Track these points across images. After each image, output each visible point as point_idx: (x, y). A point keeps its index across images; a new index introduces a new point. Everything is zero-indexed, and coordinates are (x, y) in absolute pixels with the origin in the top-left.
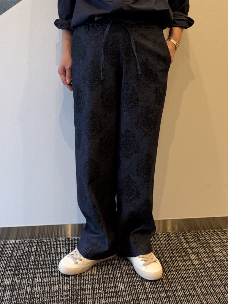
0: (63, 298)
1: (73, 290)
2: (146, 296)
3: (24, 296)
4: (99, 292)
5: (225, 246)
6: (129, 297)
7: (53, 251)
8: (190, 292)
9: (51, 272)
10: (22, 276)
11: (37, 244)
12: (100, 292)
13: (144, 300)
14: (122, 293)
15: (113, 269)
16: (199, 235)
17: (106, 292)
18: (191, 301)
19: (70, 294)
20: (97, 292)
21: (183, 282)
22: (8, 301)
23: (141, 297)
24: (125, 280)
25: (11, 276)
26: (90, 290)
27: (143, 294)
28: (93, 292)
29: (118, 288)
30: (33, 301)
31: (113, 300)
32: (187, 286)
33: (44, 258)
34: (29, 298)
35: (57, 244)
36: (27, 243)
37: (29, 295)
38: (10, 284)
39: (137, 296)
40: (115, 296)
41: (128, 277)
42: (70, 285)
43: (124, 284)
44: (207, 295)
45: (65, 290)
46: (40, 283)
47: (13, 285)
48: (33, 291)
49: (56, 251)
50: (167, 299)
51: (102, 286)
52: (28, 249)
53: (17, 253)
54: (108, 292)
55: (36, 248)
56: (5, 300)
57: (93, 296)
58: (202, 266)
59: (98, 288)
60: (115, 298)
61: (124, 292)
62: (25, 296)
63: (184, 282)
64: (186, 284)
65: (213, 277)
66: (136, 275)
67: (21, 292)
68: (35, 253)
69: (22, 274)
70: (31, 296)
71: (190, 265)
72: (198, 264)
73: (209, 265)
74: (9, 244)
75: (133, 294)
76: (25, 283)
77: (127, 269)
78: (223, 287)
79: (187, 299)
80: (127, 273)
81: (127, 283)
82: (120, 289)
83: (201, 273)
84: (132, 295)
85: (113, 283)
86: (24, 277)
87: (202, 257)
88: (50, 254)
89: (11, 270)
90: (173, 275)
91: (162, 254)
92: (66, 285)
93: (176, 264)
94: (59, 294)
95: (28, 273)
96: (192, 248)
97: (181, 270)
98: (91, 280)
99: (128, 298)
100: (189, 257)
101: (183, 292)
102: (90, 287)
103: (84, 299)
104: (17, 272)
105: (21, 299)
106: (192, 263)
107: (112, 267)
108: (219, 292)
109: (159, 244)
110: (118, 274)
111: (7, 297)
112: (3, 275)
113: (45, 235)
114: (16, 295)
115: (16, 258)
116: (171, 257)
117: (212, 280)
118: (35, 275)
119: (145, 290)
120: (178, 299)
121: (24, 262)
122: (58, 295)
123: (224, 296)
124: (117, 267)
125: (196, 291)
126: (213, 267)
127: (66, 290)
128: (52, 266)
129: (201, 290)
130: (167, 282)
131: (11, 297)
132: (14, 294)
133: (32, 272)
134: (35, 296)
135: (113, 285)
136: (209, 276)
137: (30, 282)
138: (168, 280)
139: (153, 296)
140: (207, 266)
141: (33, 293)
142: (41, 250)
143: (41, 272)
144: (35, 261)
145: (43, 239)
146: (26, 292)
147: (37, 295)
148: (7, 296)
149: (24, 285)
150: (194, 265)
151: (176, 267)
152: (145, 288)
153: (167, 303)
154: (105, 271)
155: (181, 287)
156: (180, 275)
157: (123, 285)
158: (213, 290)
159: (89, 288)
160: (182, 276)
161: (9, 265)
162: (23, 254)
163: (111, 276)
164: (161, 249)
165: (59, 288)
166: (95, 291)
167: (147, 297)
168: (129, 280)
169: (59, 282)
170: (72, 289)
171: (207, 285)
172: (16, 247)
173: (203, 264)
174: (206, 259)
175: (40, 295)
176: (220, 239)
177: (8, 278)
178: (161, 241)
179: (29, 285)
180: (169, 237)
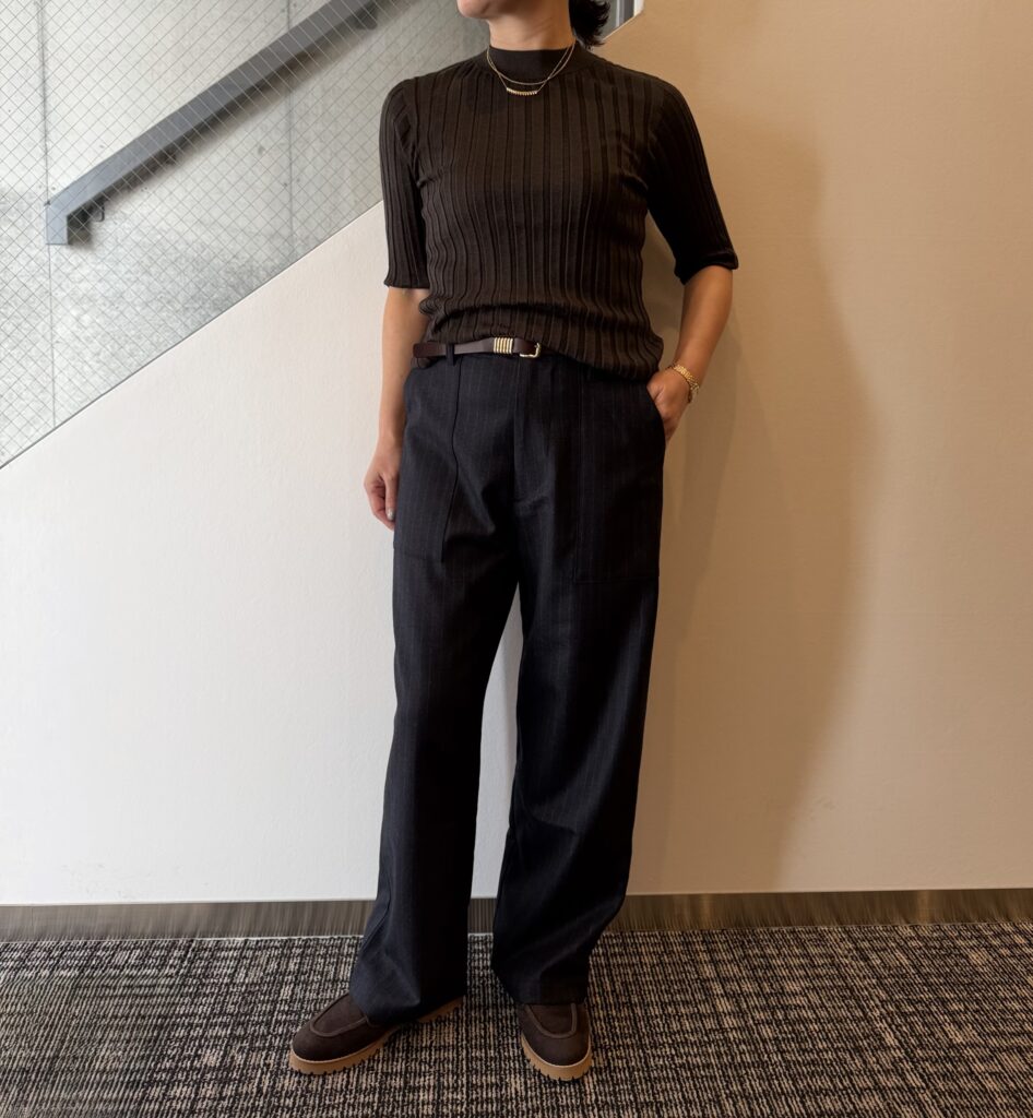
0: (355, 1113)
1: (386, 1089)
3: (252, 1101)
4: (453, 1099)
5: (819, 976)
8: (703, 1111)
10: (251, 1043)
11: (303, 952)
12: (457, 1099)
14: (517, 1104)
15: (499, 1034)
16: (749, 942)
17: (472, 1100)
19: (374, 1102)
20: (448, 1099)
21: (688, 1079)
22: (207, 1113)
25: (223, 1042)
26: (431, 1092)
27: (573, 1111)
28: (439, 1098)
29: (506, 1089)
32: (697, 1092)
33: (318, 994)
34: (263, 1108)
36: (276, 948)
37: (265, 1097)
38: (218, 1065)
40: (497, 1112)
42: (377, 1074)
43: (525, 1078)
45: (364, 1088)
47: (225, 1067)
48: (279, 1086)
51: (465, 1081)
52: (279, 964)
53: (247, 975)
54: (477, 1098)
55: (300, 963)
56: (200, 1109)
57: (437, 1109)
58: (745, 1035)
59: (453, 1086)
61: (522, 1101)
62: (255, 1100)
63: (692, 1079)
64: (695, 1085)
65: (774, 1070)
67: (245, 1088)
68: (296, 977)
69: (254, 1037)
70: (270, 1102)
71: (714, 1031)
72: (735, 1028)
73: (767, 1032)
74: (229, 949)
75: (548, 1108)
76: (257, 1063)
78: (798, 1099)
82: (513, 1091)
83: (740, 1053)
85: (496, 1075)
86: (257, 1044)
87: (748, 1007)
88: (335, 981)
89: (225, 1026)
90: (663, 1057)
92: (367, 1075)
93: (675, 1026)
94: (345, 1099)
95: (269, 1033)
96: (723, 981)
97: (686, 1042)
98: (435, 1062)
100: (713, 1007)
101: (687, 1109)
102: (432, 1084)
104: (240, 1031)
105: (242, 1109)
106: (720, 1026)
107: (498, 1027)
108: (786, 1113)
109: (633, 965)
110: (513, 1047)
111: (205, 1103)
112: (202, 1036)
113: (328, 927)
114: (231, 1096)
115: (243, 990)
116: (664, 1005)
117: (769, 1079)
118: (287, 1042)
119: (582, 1099)
121: (263, 1002)
122: (344, 1103)
124: (512, 1029)
125: (721, 1108)
126: (776, 1039)
127: (366, 1088)
129: (734, 1105)
130: (645, 1078)
131: (215, 1103)
132: (224, 1094)
133: (280, 1032)
134: (282, 1101)
135: (494, 1081)
136: (763, 1063)
137: (272, 1061)
138: (648, 1071)
140: (759, 1034)
141: (277, 1093)
142: (311, 969)
144: (292, 1001)
145: (321, 937)
146: (260, 1090)
147: (288, 1100)
148: (204, 1098)
149: (256, 1067)
150: (723, 1030)
151: (674, 1034)
154: (476, 1039)
155: (680, 1094)
156: (682, 1058)
157: (523, 1080)
158: (770, 1107)
159: (429, 1086)
160: (688, 1063)
161: (221, 1010)
162: (262, 978)
163: (492, 1053)
164: (637, 979)
165: (348, 1082)
166: (443, 1094)
170: (381, 1088)
171: (754, 1090)
172: (245, 957)
173: (749, 1030)
174: (759, 1016)
175: (295, 1100)
176: (807, 956)
177: (215, 1046)
178: (640, 954)
179: (268, 1069)
180: (666, 944)
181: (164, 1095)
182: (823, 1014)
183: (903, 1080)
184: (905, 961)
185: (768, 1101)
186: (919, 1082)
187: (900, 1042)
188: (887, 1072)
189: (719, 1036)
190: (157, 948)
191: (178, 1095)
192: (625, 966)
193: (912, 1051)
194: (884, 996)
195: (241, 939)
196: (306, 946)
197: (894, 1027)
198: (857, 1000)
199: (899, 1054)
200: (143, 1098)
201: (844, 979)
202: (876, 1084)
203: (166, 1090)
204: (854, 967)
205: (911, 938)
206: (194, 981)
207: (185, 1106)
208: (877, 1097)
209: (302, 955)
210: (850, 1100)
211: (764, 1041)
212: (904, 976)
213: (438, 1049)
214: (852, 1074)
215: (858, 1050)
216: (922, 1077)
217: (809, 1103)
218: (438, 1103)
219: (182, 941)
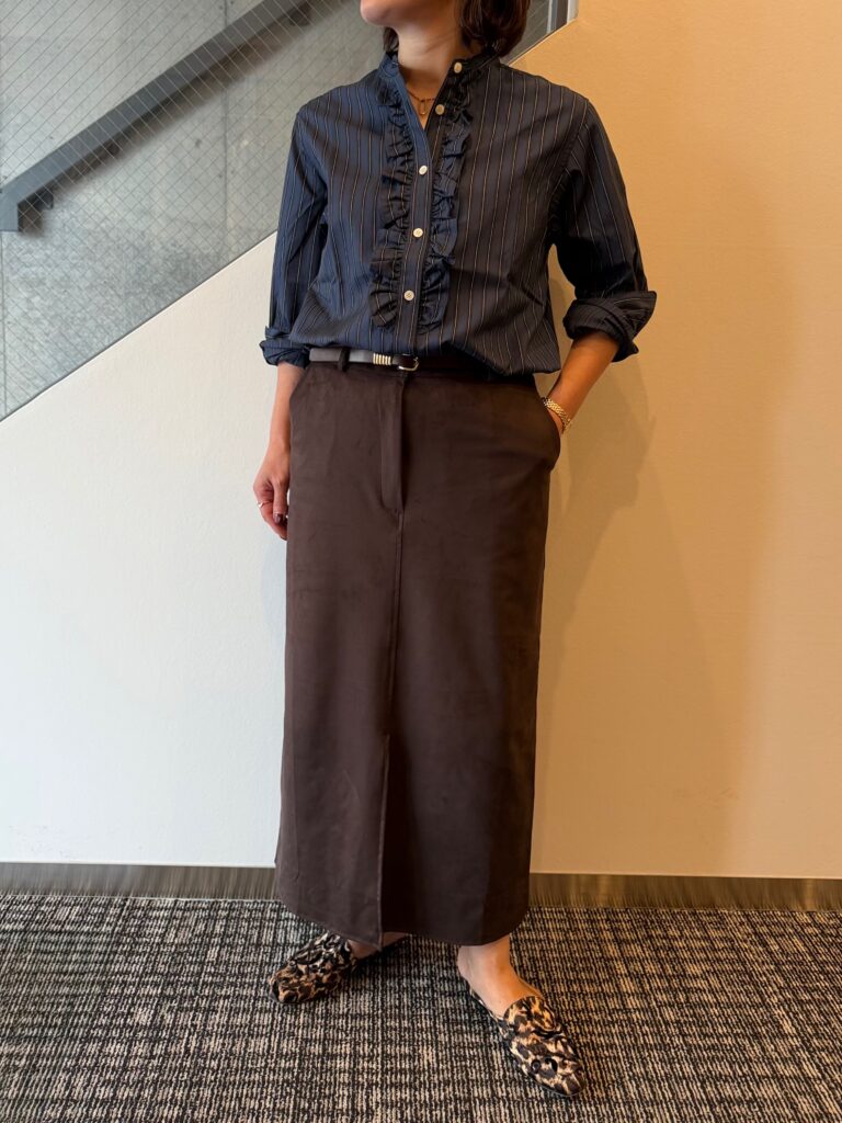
0: (276, 1078)
1: (305, 1055)
2: (490, 1093)
3: (180, 1061)
4: (368, 1068)
5: (719, 960)
6: (444, 1090)
7: (268, 937)
8: (606, 1092)
9: (255, 999)
10: (180, 1003)
11: (228, 915)
12: (372, 1069)
13: (483, 1102)
14: (430, 1076)
15: (412, 1004)
16: (652, 922)
17: (387, 1069)
18: (609, 1117)
19: (294, 1068)
20: (363, 1068)
21: (592, 1058)
23: (476, 1095)
24: (442, 1038)
25: (154, 1001)
26: (348, 1059)
27: (482, 1086)
28: (354, 1066)
29: (419, 1061)
30: (201, 1079)
31: (403, 1097)
32: (601, 1073)
33: (242, 957)
35: (279, 920)
36: (203, 909)
37: (192, 1058)
38: (149, 1023)
39: (466, 1091)
40: (410, 1084)
41: (449, 1032)
42: (297, 1039)
43: (437, 1049)
44: (653, 1105)
45: (284, 1053)
46: (223, 1026)
47: (156, 1027)
48: (205, 1048)
49: (274, 937)
50: (545, 1105)
51: (380, 1051)
52: (206, 927)
53: (176, 935)
54: (392, 1068)
55: (225, 926)
57: (354, 1077)
58: (648, 1016)
59: (369, 1055)
60: (408, 1091)
61: (434, 1072)
62: (182, 1061)
63: (597, 1060)
64: (599, 1065)
65: (676, 1053)
66: (470, 1027)
67: (174, 1047)
68: (222, 939)
69: (183, 998)
70: (196, 1063)
71: (618, 1011)
72: (638, 1009)
73: (669, 1014)
74: (160, 909)
75: (458, 1081)
76: (185, 1024)
77: (448, 1006)
78: (699, 1084)
79: (597, 1110)
80: (448, 1019)
81: (446, 1048)
82: (426, 1063)
83: (643, 1035)
84: (454, 1084)
85: (409, 1045)
86: (185, 1005)
87: (651, 989)
88: (258, 945)
89: (156, 985)
91: (548, 971)
92: (288, 1040)
94: (267, 1064)
96: (627, 961)
98: (351, 1030)
99: (443, 1094)
100: (617, 985)
102: (348, 1052)
103: (331, 1083)
104: (169, 991)
105: (170, 1069)
106: (624, 1006)
107: (412, 998)
108: (687, 1097)
109: (541, 940)
110: (425, 1019)
111: (137, 1061)
112: (135, 994)
114: (161, 1055)
115: (173, 950)
116: (569, 983)
117: (671, 1062)
118: (213, 1004)
119: (490, 1074)
120: (574, 1110)
121: (191, 963)
122: (265, 1067)
123: (698, 1112)
125: (624, 1091)
126: (678, 1022)
127: (287, 1053)
128: (258, 981)
129: (637, 1087)
131: (146, 1061)
132: (154, 1053)
133: (206, 994)
134: (208, 1062)
135: (407, 1052)
136: (665, 1046)
137: (198, 1022)
139: (507, 1093)
140: (661, 1016)
141: (203, 1054)
142: (236, 932)
143: (228, 997)
144: (218, 962)
145: (245, 901)
146: (187, 1050)
147: (213, 1062)
149: (184, 1028)
150: (626, 1011)
151: (579, 1012)
152: (490, 1068)
153: (545, 1116)
154: (391, 1009)
157: (435, 1052)
159: (345, 1054)
160: (592, 1042)
161: (153, 969)
162: (190, 939)
163: (405, 1024)
165: (269, 1046)
166: (359, 1062)
167: (494, 1094)
168: (450, 1039)
169: (272, 1029)
170: (301, 1054)
171: (656, 1073)
172: (175, 918)
173: (653, 1011)
174: (662, 997)
175: (219, 1061)
176: (707, 938)
177: (146, 1004)
178: (547, 930)
179: (195, 1029)
180: (571, 920)
181: (100, 1051)
182: (723, 998)
183: (800, 1069)
184: (803, 949)
185: (669, 1085)
186: (815, 1073)
187: (797, 1029)
188: (785, 1061)
189: (623, 1016)
190: (95, 905)
191: (112, 1051)
192: (532, 941)
193: (809, 1041)
194: (782, 983)
195: (170, 900)
196: (231, 909)
197: (791, 1014)
198: (756, 984)
199: (796, 1042)
200: (81, 1053)
201: (744, 963)
202: (774, 1072)
203: (102, 1047)
204: (753, 952)
205: (808, 925)
206: (127, 939)
207: (118, 1063)
208: (775, 1086)
209: (227, 918)
210: (749, 1087)
211: (667, 1024)
212: (801, 963)
213: (354, 1017)
214: (751, 1061)
215: (757, 1036)
216: (818, 1067)
217: (709, 1088)
218: (354, 1072)
219: (117, 900)
